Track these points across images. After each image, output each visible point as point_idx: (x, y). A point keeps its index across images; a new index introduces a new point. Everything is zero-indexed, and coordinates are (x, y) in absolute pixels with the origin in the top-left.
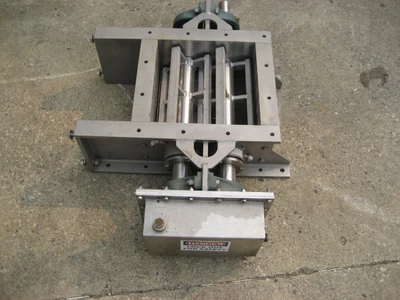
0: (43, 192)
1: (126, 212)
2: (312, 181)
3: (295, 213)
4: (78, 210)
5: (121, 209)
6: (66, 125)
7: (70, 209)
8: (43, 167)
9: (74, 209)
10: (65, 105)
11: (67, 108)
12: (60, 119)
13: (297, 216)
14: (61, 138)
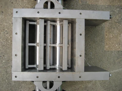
0: (114, 12)
1: (81, 3)
2: (3, 17)
3: (12, 3)
4: (99, 4)
5: (83, 4)
6: (111, 43)
7: (102, 4)
8: (116, 23)
9: (101, 4)
10: (113, 54)
11: (112, 52)
12: (114, 46)
13: (12, 1)
14: (112, 36)
